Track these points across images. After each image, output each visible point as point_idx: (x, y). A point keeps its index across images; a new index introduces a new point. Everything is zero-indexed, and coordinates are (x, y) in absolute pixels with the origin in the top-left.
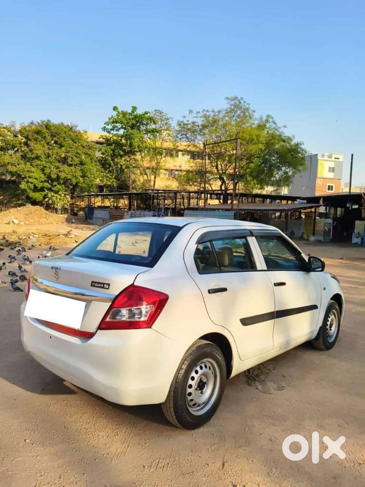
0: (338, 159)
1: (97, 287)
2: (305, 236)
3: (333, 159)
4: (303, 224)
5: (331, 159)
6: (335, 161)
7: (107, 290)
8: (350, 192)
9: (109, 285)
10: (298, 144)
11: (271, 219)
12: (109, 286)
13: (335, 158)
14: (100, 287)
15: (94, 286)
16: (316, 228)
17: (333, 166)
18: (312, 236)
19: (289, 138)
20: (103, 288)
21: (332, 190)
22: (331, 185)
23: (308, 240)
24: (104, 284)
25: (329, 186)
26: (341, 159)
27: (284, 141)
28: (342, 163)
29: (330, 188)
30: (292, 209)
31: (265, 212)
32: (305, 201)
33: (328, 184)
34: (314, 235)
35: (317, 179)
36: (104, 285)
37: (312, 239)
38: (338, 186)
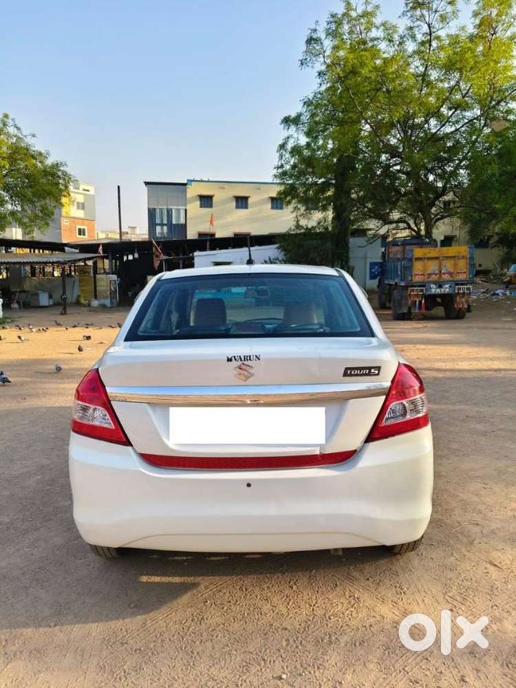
0: (88, 191)
1: (357, 375)
2: (82, 301)
3: (81, 191)
4: (77, 283)
5: (78, 191)
6: (84, 194)
7: (377, 377)
8: (121, 239)
9: (379, 368)
10: (57, 164)
11: (25, 277)
12: (379, 371)
13: (84, 190)
14: (366, 375)
15: (351, 375)
16: (98, 288)
17: (83, 201)
18: (93, 299)
19: (40, 154)
20: (369, 374)
21: (84, 235)
22: (82, 227)
23: (89, 305)
24: (370, 368)
25: (80, 230)
26: (92, 192)
27: (33, 157)
28: (93, 196)
29: (81, 232)
30: (69, 261)
31: (17, 266)
32: (78, 251)
33: (78, 227)
34: (96, 297)
35: (62, 218)
36: (370, 371)
37: (95, 303)
38: (92, 230)
